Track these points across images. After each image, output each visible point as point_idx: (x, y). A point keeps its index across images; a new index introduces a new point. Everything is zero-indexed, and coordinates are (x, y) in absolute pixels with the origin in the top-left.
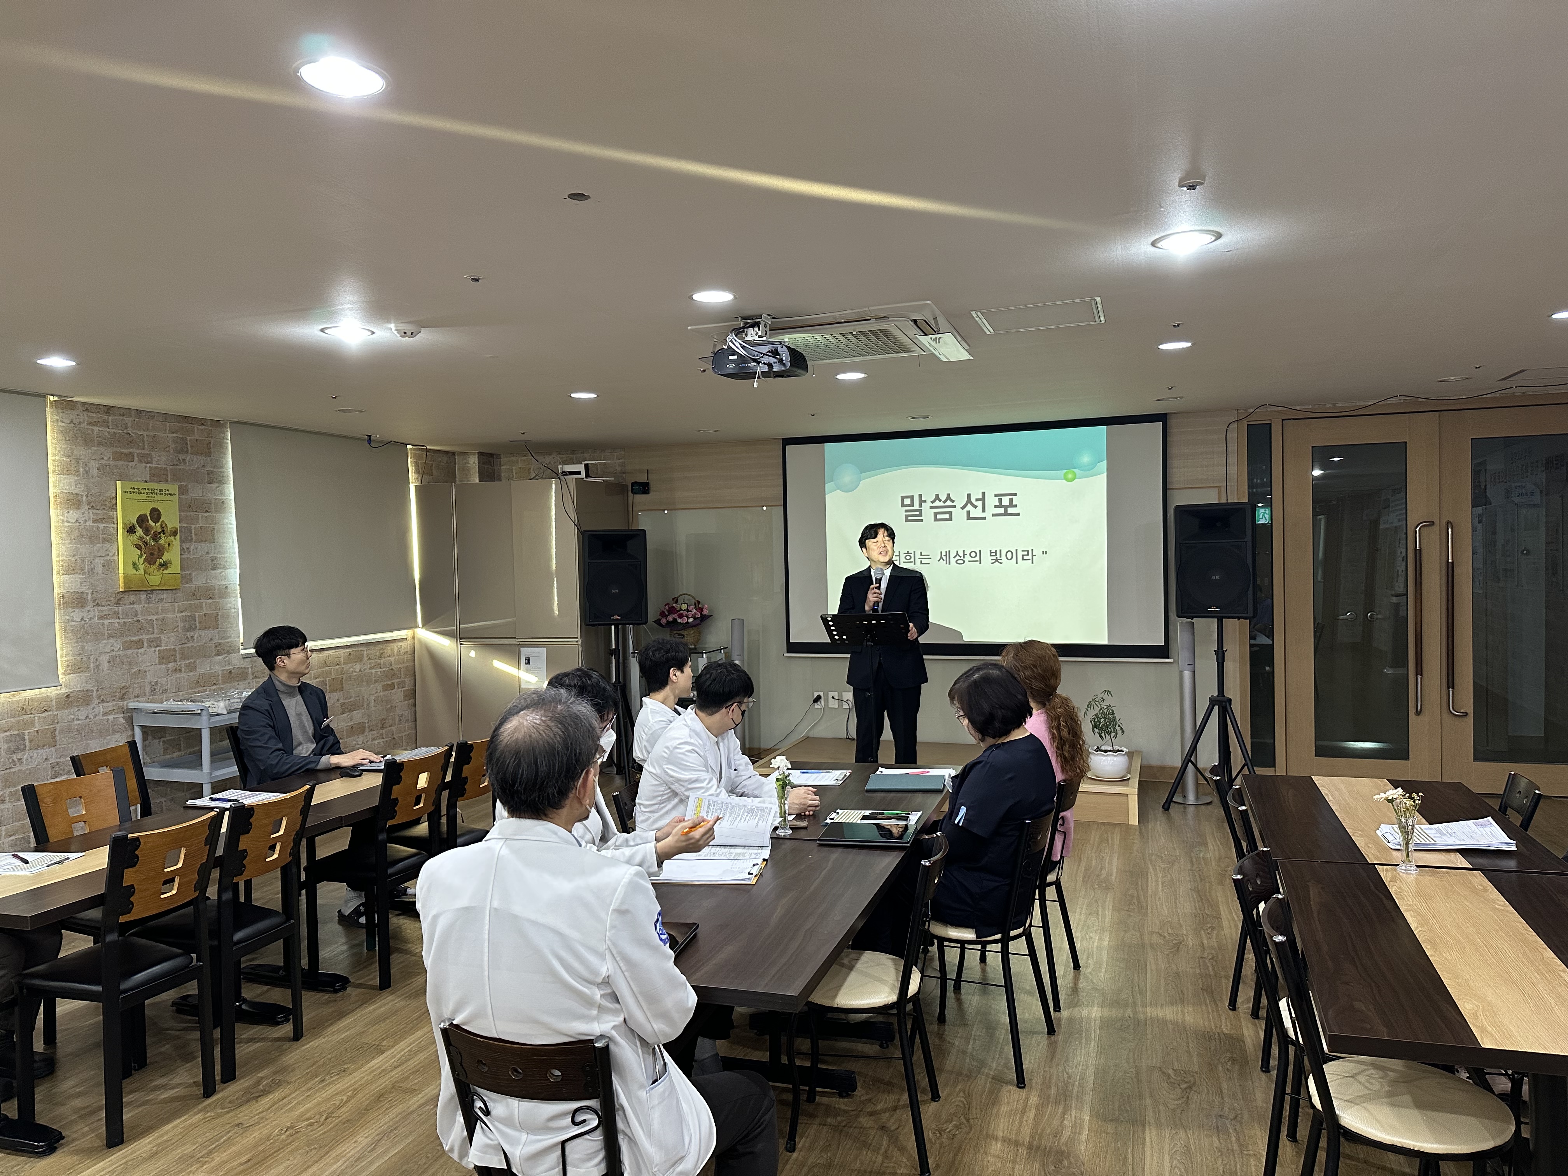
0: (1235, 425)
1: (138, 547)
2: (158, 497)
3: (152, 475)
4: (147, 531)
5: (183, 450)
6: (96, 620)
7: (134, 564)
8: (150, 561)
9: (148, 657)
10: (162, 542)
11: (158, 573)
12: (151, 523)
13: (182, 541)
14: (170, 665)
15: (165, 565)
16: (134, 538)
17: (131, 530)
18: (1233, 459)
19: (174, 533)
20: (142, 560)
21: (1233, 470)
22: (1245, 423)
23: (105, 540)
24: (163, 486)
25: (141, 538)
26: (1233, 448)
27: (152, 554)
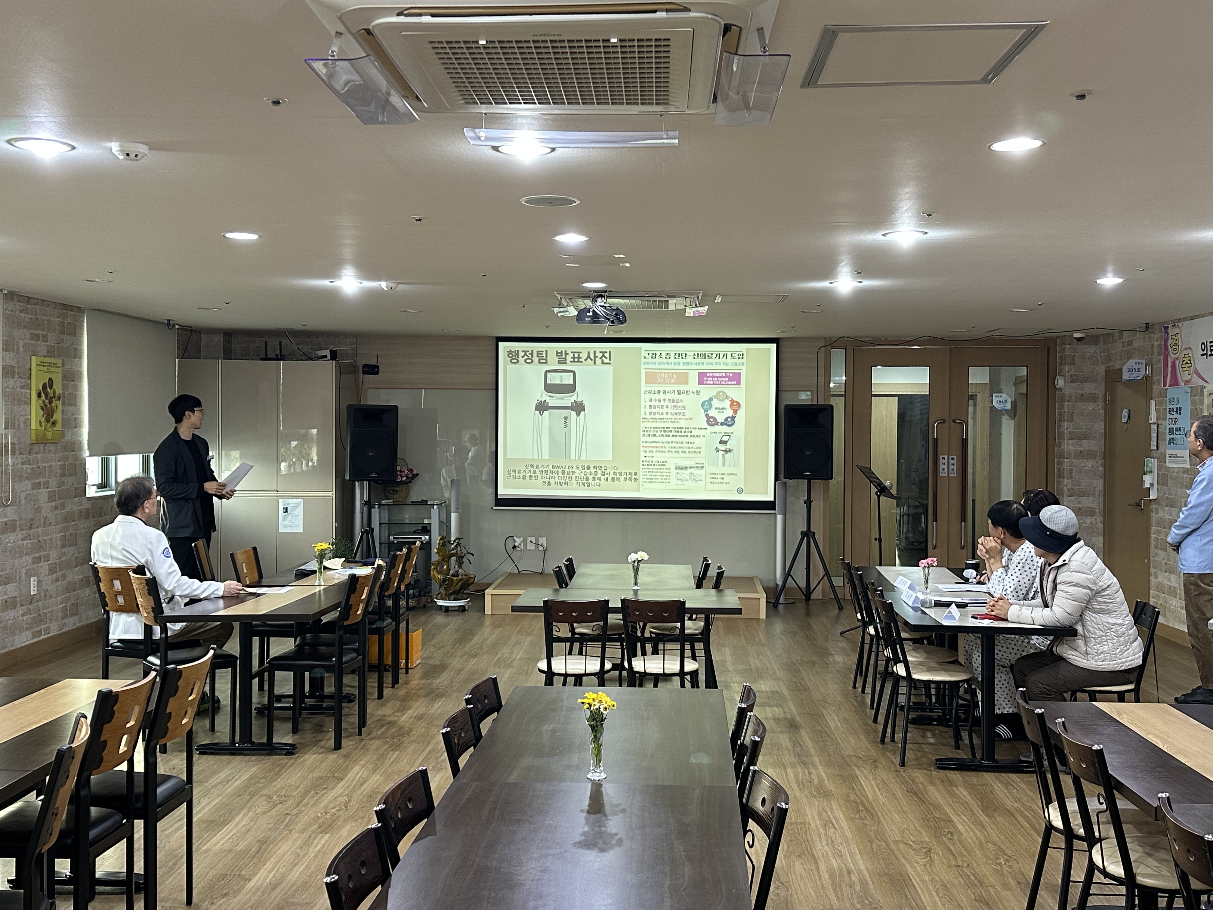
0: (824, 348)
1: (42, 408)
2: (53, 369)
3: (48, 352)
4: (46, 395)
5: (62, 332)
6: (19, 466)
7: (40, 422)
8: (47, 420)
9: (43, 494)
10: (53, 405)
11: (50, 430)
12: (49, 390)
13: (63, 404)
14: (53, 503)
15: (54, 423)
16: (41, 402)
17: (39, 396)
19: (59, 399)
20: (44, 419)
23: (26, 403)
24: (52, 360)
25: (44, 401)
26: (822, 364)
27: (48, 414)
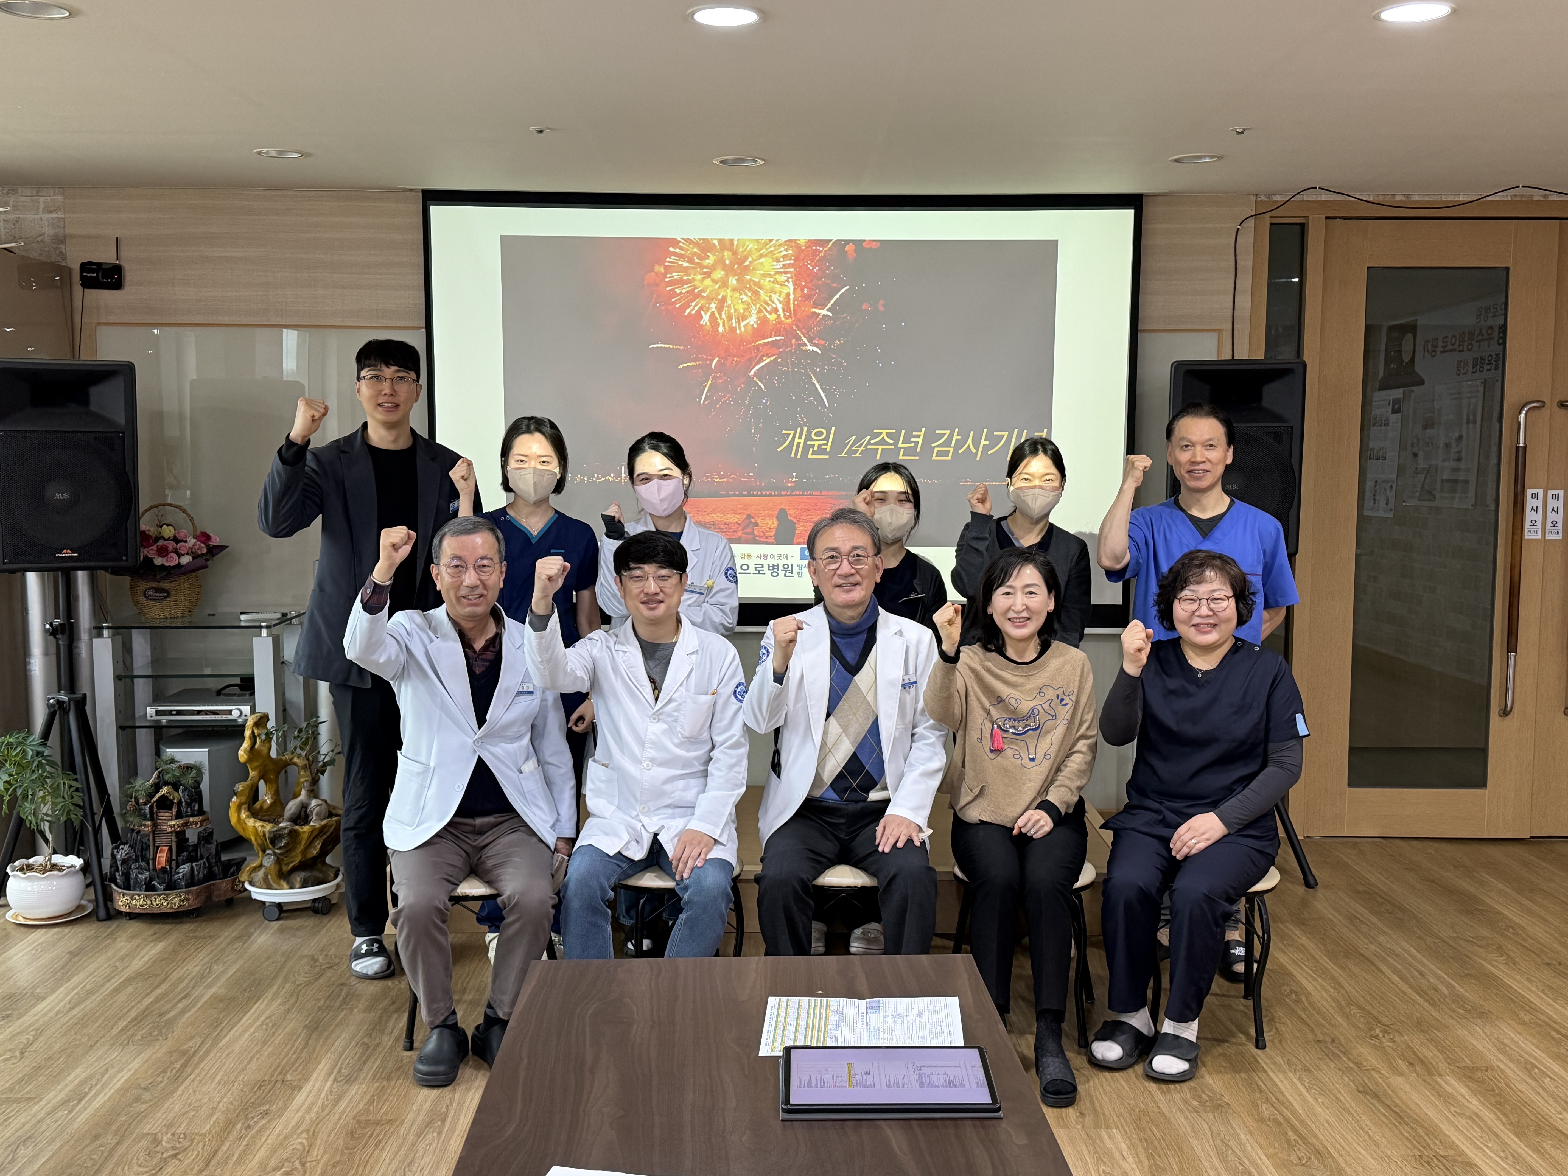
0: (1251, 223)
18: (1245, 283)
21: (1244, 302)
22: (1267, 220)
26: (1246, 262)
